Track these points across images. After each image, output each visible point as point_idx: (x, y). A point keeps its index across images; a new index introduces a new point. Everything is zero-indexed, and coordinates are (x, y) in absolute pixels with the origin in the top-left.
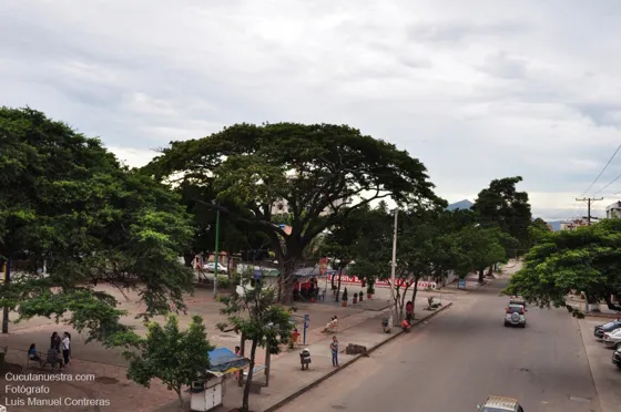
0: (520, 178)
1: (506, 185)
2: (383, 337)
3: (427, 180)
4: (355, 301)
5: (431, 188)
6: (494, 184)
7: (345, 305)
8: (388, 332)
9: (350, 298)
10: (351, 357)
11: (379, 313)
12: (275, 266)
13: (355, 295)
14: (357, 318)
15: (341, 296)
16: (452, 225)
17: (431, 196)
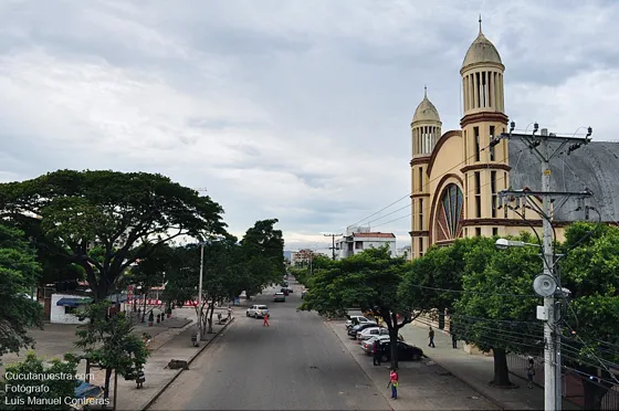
0: (277, 220)
1: (267, 225)
2: (195, 351)
3: (220, 221)
4: (158, 321)
5: (224, 227)
6: (258, 224)
7: (151, 325)
8: (197, 346)
9: (155, 318)
10: (175, 372)
11: (182, 330)
12: (88, 294)
13: (159, 316)
14: (166, 336)
15: (147, 318)
16: (245, 256)
17: (224, 233)
